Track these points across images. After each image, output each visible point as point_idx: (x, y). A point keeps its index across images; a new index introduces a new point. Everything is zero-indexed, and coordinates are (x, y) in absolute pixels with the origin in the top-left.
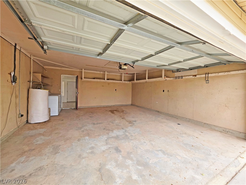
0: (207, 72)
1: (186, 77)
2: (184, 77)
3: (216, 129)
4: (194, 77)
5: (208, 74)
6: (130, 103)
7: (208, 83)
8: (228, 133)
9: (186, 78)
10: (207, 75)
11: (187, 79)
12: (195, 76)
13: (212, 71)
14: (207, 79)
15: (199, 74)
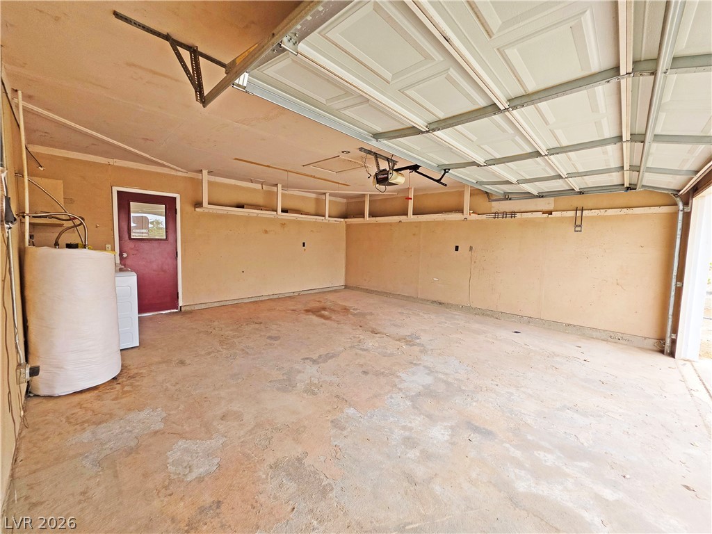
0: (579, 205)
1: (525, 215)
2: (518, 215)
3: (595, 334)
4: (546, 215)
5: (582, 210)
6: (341, 282)
7: (581, 231)
8: (621, 341)
9: (523, 217)
10: (579, 212)
11: (526, 221)
12: (550, 213)
13: (590, 205)
14: (578, 223)
15: (558, 209)
